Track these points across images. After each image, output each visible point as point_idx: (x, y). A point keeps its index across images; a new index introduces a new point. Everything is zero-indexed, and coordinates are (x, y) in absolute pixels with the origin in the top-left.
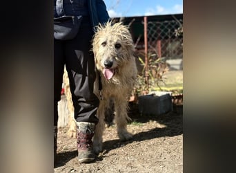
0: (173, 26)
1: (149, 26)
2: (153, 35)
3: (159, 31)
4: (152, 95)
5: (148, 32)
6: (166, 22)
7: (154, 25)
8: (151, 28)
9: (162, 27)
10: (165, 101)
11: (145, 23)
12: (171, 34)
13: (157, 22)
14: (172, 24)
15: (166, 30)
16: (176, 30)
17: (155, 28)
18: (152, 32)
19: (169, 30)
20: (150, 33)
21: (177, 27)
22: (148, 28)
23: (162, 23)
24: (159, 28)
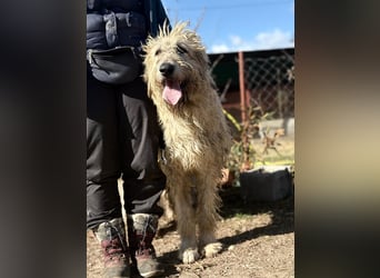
0: (284, 65)
1: (247, 65)
2: (253, 80)
3: (262, 73)
4: (260, 170)
5: (245, 75)
6: (272, 58)
7: (255, 63)
8: (250, 68)
9: (267, 67)
10: (281, 178)
11: (241, 61)
12: (281, 77)
13: (260, 59)
14: (283, 61)
15: (274, 71)
16: (289, 71)
17: (256, 68)
18: (252, 75)
19: (278, 71)
20: (248, 75)
21: (290, 65)
22: (246, 68)
23: (266, 61)
24: (262, 67)
